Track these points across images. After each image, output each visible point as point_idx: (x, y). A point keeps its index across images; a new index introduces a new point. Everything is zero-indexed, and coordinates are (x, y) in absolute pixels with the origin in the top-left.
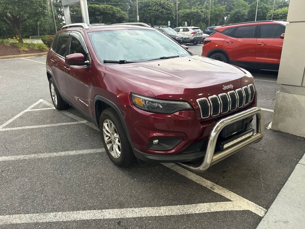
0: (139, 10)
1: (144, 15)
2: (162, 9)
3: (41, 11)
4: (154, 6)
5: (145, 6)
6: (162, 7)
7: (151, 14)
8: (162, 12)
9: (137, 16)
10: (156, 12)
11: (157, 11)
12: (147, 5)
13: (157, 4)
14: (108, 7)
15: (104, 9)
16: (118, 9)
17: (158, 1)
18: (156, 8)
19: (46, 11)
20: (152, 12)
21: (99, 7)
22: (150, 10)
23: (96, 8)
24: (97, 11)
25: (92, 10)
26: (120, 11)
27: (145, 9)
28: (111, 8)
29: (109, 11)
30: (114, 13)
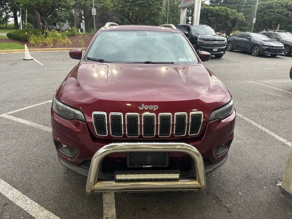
0: (259, 11)
1: (263, 17)
2: (288, 11)
3: (156, 12)
4: (277, 8)
5: (267, 8)
6: (288, 9)
7: (272, 16)
8: (287, 15)
9: (254, 18)
10: (279, 15)
11: (281, 13)
12: (270, 7)
13: (282, 5)
14: (222, 8)
15: (217, 11)
16: (234, 11)
17: (284, 3)
18: (279, 10)
19: (160, 12)
20: (274, 15)
21: (212, 9)
22: (272, 12)
23: (209, 9)
24: (210, 13)
25: (206, 12)
26: (236, 13)
27: (266, 11)
28: (225, 9)
29: (222, 12)
30: (228, 14)
